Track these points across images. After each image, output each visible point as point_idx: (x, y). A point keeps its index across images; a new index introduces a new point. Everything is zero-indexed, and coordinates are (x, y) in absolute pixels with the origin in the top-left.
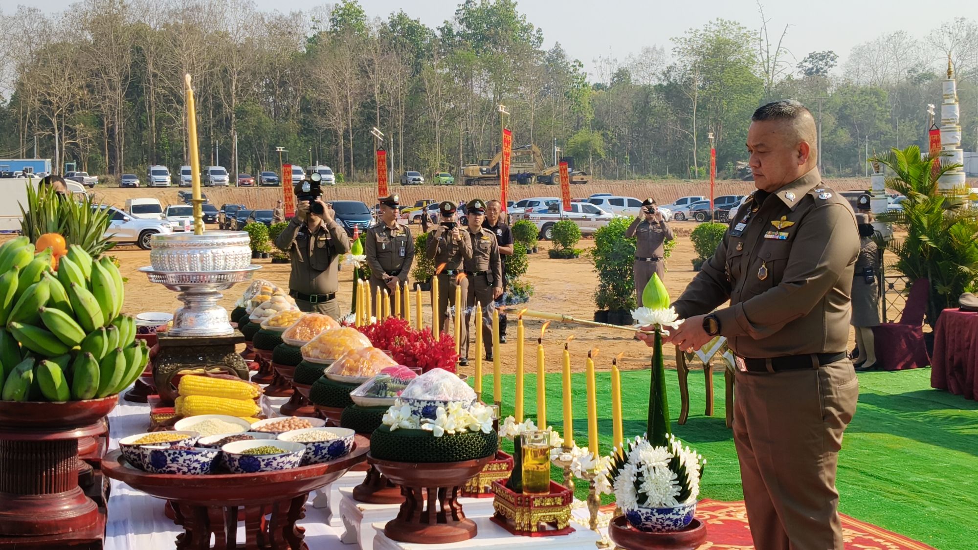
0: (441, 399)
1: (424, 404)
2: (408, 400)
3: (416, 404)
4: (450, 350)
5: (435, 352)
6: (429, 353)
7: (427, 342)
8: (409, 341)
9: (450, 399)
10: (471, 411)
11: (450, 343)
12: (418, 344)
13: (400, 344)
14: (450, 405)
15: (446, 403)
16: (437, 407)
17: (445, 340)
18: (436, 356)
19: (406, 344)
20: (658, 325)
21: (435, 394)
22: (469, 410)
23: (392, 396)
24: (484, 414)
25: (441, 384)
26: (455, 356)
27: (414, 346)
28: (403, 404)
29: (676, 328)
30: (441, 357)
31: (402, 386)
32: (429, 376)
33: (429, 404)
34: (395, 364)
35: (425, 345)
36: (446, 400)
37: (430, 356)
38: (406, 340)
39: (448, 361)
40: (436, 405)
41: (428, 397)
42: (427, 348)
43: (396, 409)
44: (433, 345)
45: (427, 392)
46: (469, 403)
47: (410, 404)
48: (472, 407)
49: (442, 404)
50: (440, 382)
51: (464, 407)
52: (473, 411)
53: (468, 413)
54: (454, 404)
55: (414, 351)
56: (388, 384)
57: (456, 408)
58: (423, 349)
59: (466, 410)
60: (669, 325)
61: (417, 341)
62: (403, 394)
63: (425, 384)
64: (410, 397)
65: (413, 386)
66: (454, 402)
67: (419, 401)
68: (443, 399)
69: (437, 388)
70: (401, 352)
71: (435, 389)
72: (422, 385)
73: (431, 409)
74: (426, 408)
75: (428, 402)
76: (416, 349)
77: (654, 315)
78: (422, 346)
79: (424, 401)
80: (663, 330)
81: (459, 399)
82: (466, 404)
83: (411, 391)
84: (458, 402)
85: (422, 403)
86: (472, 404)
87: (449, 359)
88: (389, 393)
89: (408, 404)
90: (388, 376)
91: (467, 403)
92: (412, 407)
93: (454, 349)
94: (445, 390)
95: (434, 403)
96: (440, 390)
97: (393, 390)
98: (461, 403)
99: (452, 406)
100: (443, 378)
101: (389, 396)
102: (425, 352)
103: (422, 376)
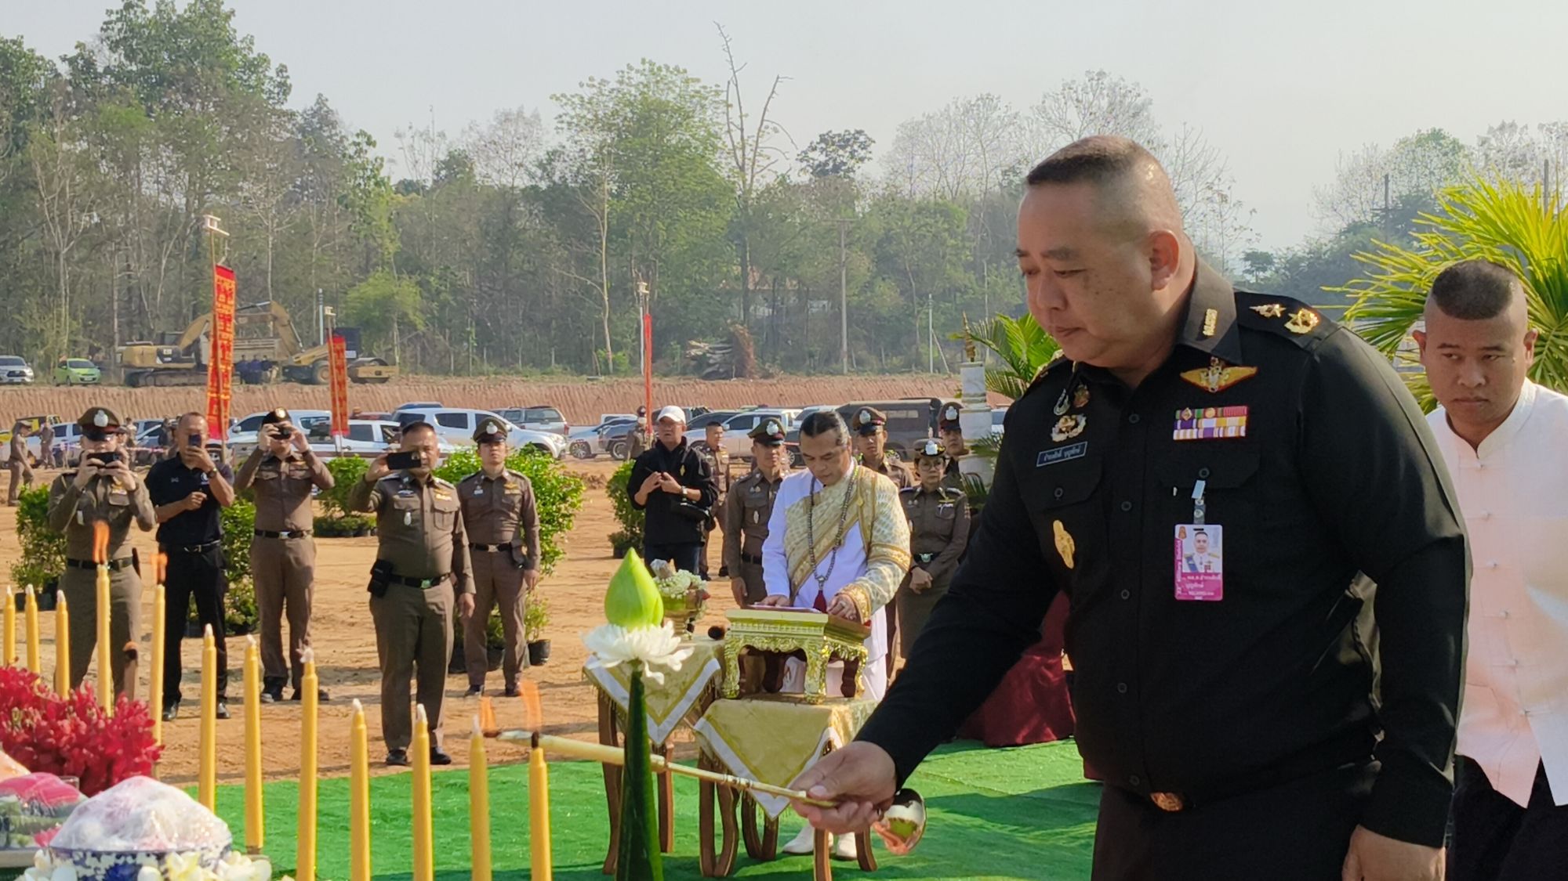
0: (151, 849)
1: (108, 862)
2: (69, 853)
3: (90, 861)
4: (141, 735)
5: (107, 742)
6: (91, 743)
7: (88, 721)
8: (45, 717)
9: (172, 846)
10: (221, 872)
11: (141, 719)
12: (66, 724)
13: (24, 726)
14: (170, 861)
15: (160, 856)
16: (140, 866)
17: (130, 713)
18: (109, 751)
19: (38, 725)
20: (636, 662)
21: (134, 837)
22: (214, 871)
23: (21, 843)
24: (251, 878)
25: (149, 812)
26: (153, 748)
27: (57, 729)
28: (57, 861)
29: (678, 667)
30: (120, 752)
31: (45, 820)
32: (118, 795)
33: (121, 861)
34: (23, 772)
35: (83, 726)
36: (162, 849)
37: (93, 749)
38: (38, 716)
39: (137, 760)
40: (139, 860)
41: (118, 844)
42: (88, 731)
43: (40, 874)
44: (102, 725)
45: (116, 832)
46: (216, 853)
47: (76, 863)
48: (221, 863)
49: (153, 858)
50: (147, 807)
51: (204, 865)
52: (226, 872)
53: (213, 876)
54: (180, 859)
55: (58, 739)
56: (13, 818)
57: (184, 868)
58: (79, 736)
59: (209, 870)
60: (661, 661)
61: (64, 717)
62: (59, 840)
63: (110, 815)
64: (74, 846)
65: (81, 821)
66: (180, 853)
67: (97, 855)
68: (154, 847)
69: (138, 822)
70: (26, 743)
71: (136, 825)
72: (103, 817)
73: (126, 872)
74: (115, 868)
75: (119, 856)
76: (63, 734)
77: (631, 640)
78: (75, 728)
79: (109, 853)
80: (649, 674)
81: (192, 845)
82: (208, 856)
83: (77, 832)
84: (192, 854)
85: (104, 858)
86: (222, 854)
87: (139, 754)
88: (16, 838)
89: (70, 862)
90: (13, 798)
91: (211, 855)
92: (79, 868)
93: (150, 734)
94: (158, 826)
95: (134, 856)
96: (146, 826)
97: (25, 830)
98: (198, 854)
99: (177, 863)
100: (153, 798)
101: (14, 844)
102: (81, 742)
103: (102, 797)
